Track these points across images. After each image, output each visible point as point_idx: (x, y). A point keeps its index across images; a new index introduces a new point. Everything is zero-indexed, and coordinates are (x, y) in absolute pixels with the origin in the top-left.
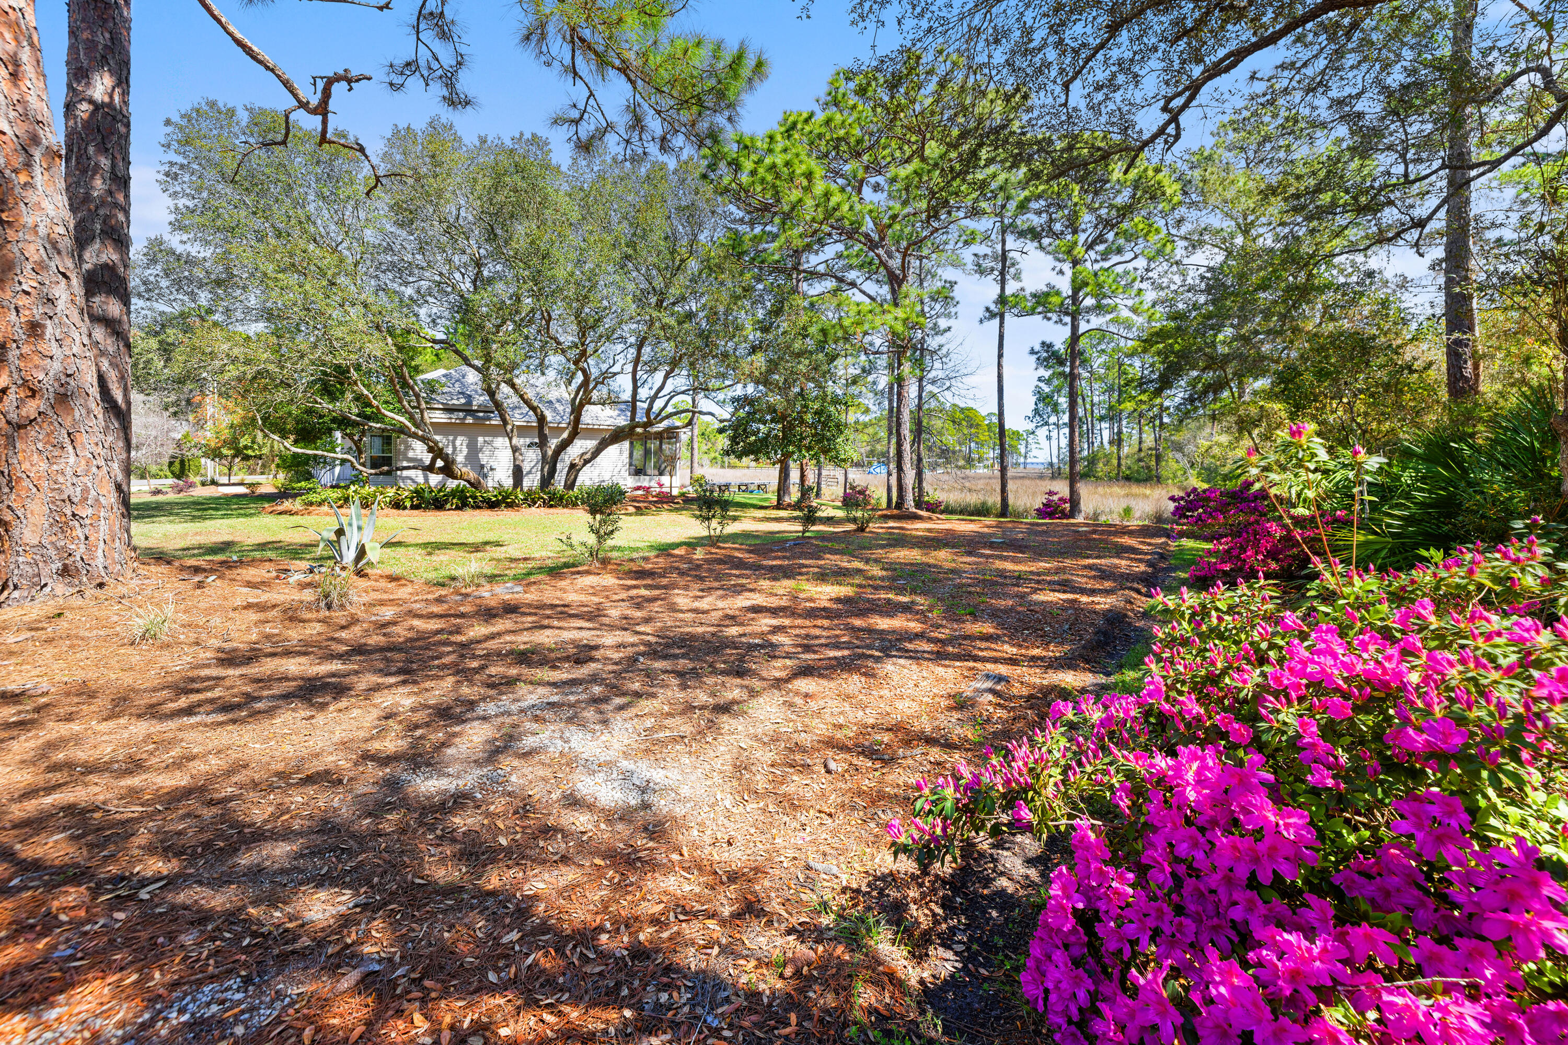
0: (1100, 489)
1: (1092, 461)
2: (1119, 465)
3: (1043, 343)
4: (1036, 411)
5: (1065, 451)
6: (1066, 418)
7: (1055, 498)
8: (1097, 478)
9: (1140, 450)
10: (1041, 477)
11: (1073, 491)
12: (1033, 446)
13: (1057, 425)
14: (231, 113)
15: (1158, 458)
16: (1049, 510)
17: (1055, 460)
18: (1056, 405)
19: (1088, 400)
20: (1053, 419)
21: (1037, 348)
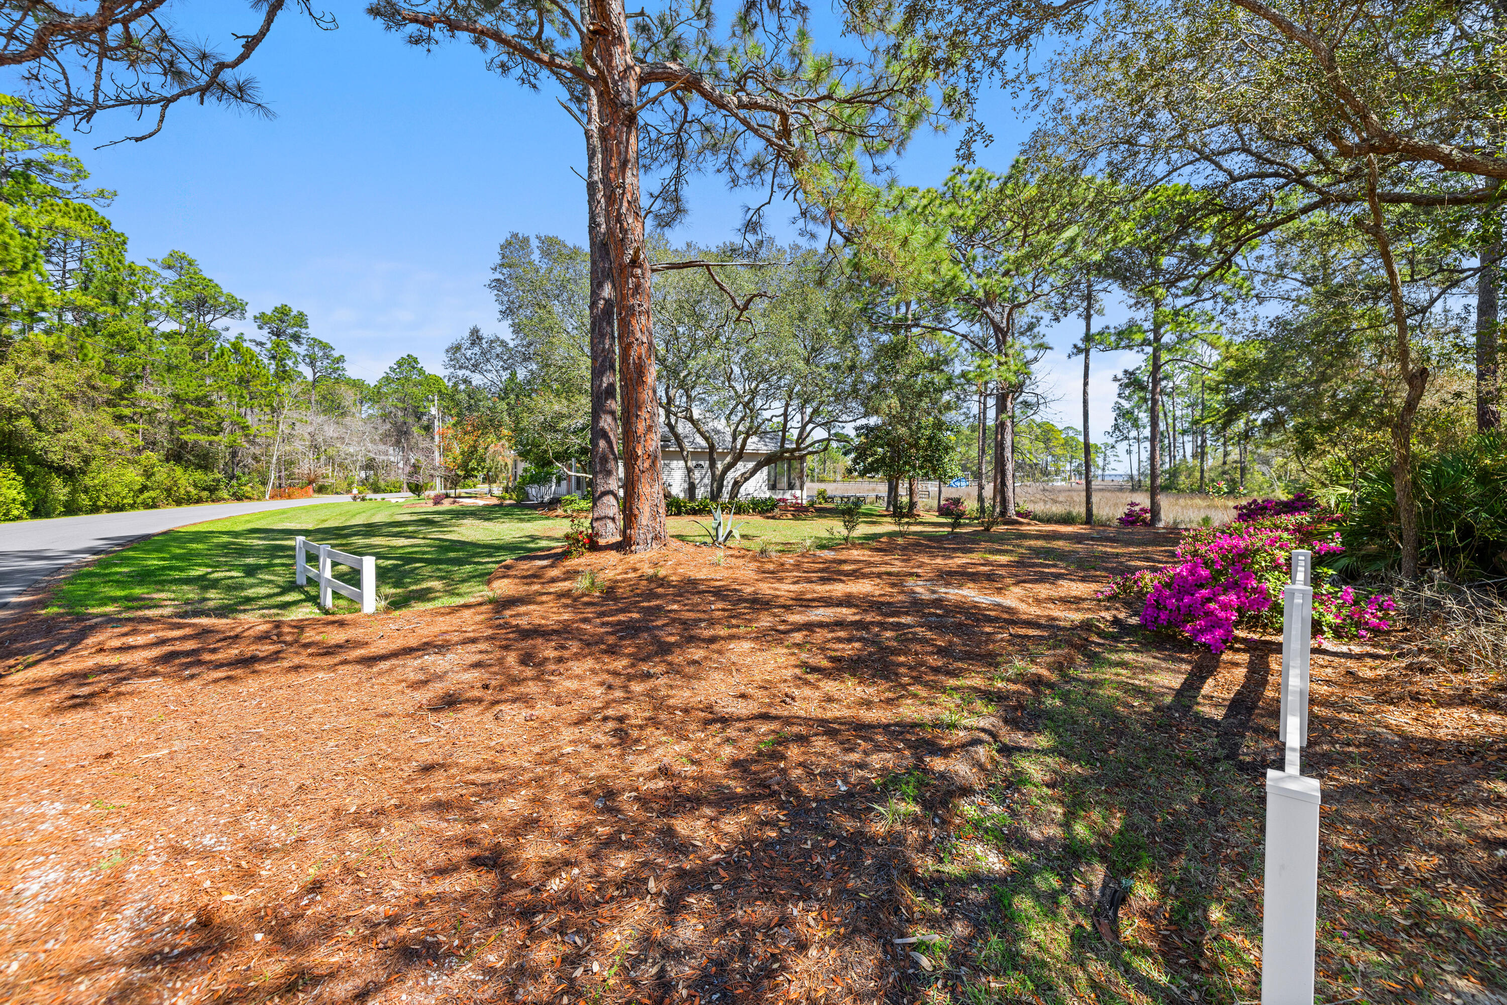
0: (1182, 501)
1: (1174, 474)
2: (1202, 477)
3: (1126, 372)
4: (1116, 427)
5: (1146, 464)
6: (1147, 432)
7: (1137, 508)
8: (1180, 491)
9: (1225, 463)
10: (1121, 489)
11: (1153, 502)
12: (1112, 459)
13: (1138, 440)
14: (526, 240)
15: (1243, 470)
16: (1130, 519)
17: (1135, 472)
18: (1136, 420)
19: (1170, 415)
20: (1134, 433)
21: (1120, 375)
